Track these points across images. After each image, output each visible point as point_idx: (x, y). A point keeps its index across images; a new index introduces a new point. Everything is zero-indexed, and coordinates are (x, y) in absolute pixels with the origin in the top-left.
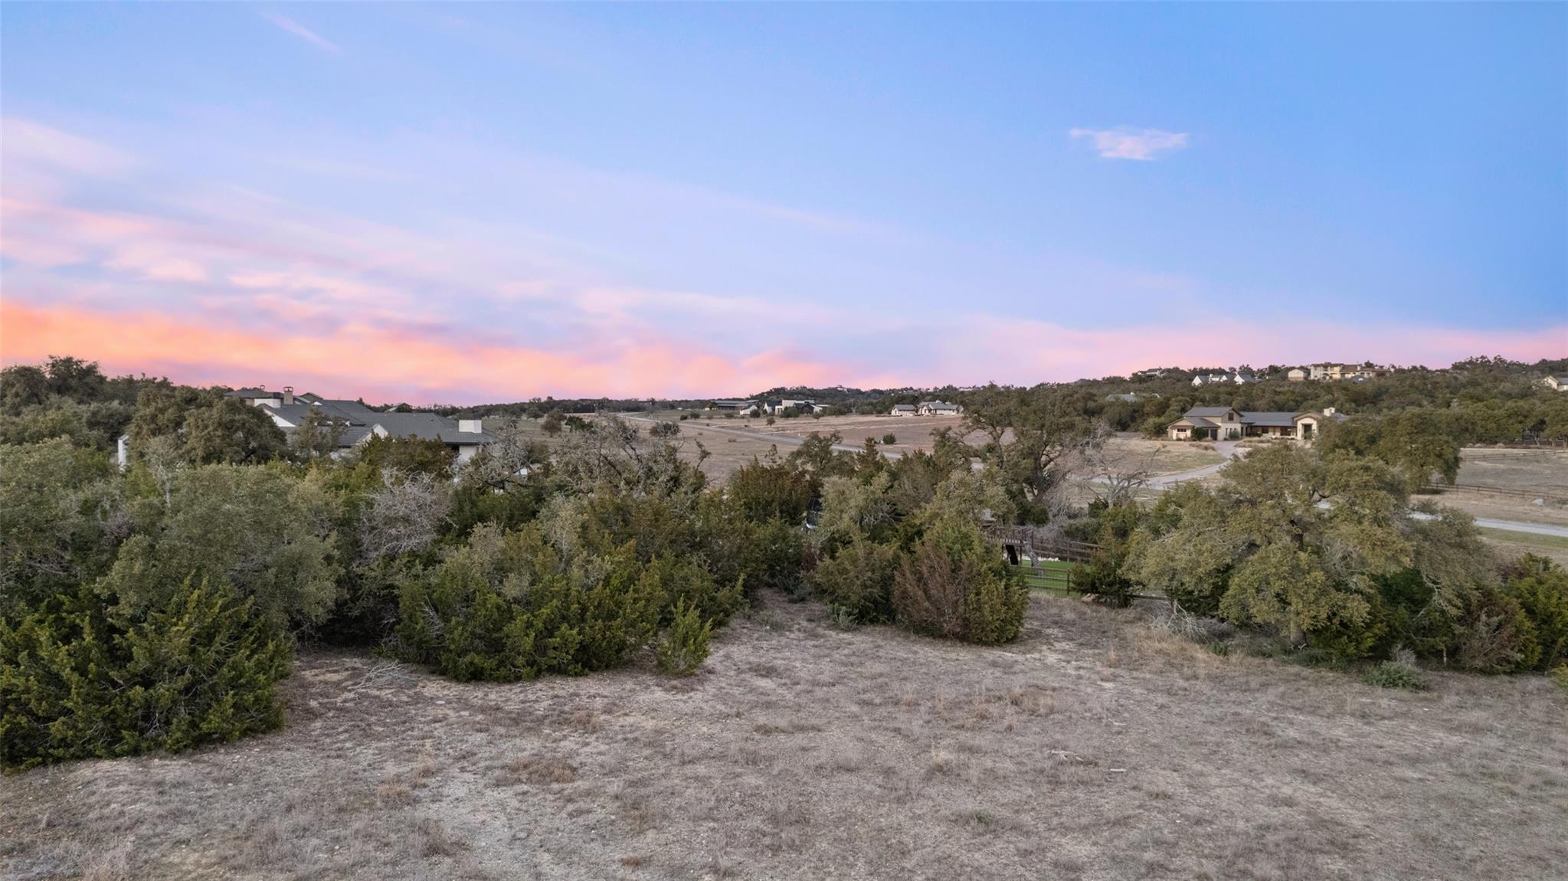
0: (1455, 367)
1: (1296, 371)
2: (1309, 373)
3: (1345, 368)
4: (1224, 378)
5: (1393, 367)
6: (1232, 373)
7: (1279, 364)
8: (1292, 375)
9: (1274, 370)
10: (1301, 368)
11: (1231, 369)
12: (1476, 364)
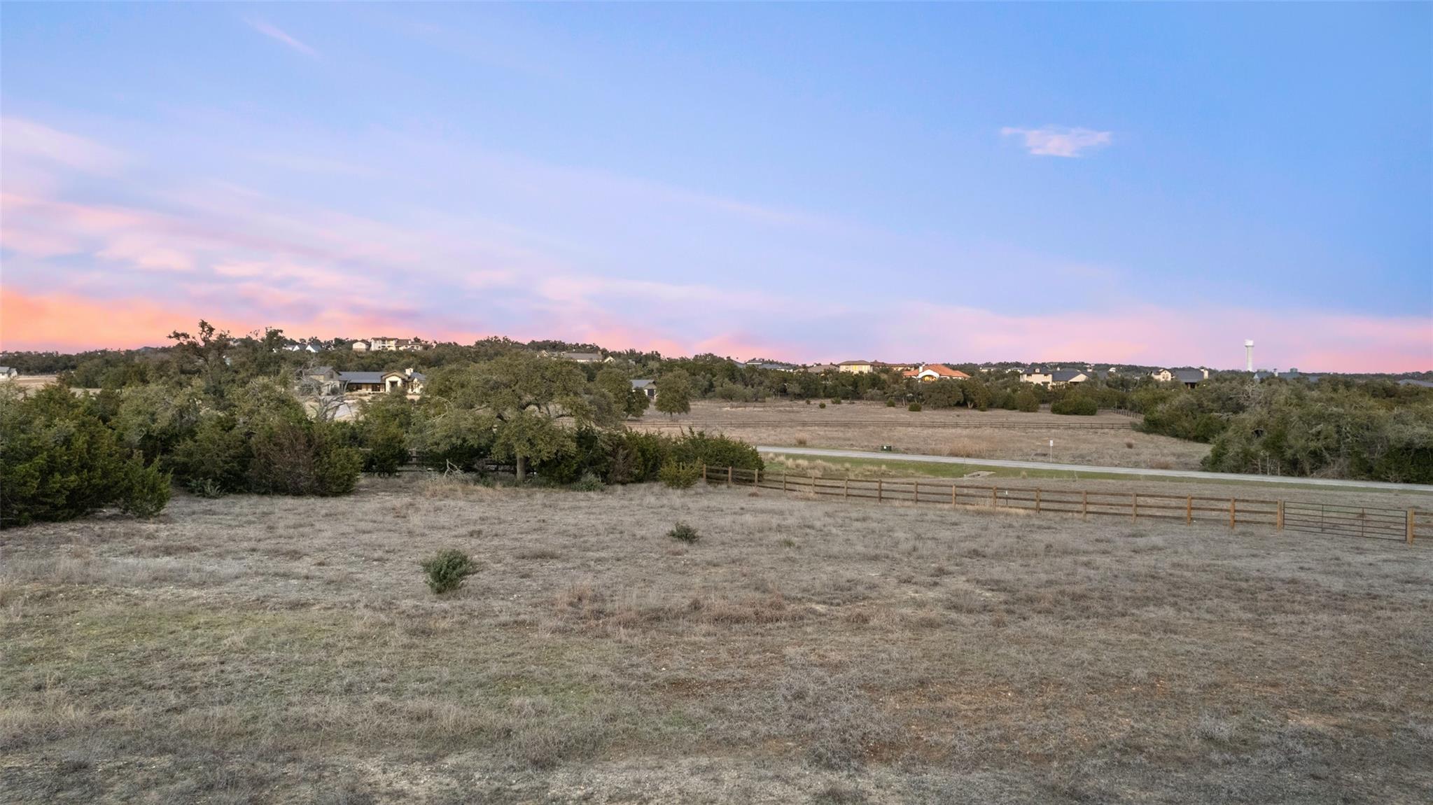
0: (478, 343)
1: (359, 343)
2: (369, 345)
3: (399, 342)
4: (297, 348)
5: (435, 342)
6: (302, 344)
7: (343, 338)
8: (355, 346)
9: (339, 342)
10: (363, 341)
11: (301, 340)
12: (491, 342)
